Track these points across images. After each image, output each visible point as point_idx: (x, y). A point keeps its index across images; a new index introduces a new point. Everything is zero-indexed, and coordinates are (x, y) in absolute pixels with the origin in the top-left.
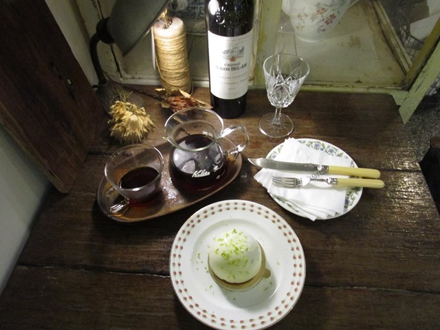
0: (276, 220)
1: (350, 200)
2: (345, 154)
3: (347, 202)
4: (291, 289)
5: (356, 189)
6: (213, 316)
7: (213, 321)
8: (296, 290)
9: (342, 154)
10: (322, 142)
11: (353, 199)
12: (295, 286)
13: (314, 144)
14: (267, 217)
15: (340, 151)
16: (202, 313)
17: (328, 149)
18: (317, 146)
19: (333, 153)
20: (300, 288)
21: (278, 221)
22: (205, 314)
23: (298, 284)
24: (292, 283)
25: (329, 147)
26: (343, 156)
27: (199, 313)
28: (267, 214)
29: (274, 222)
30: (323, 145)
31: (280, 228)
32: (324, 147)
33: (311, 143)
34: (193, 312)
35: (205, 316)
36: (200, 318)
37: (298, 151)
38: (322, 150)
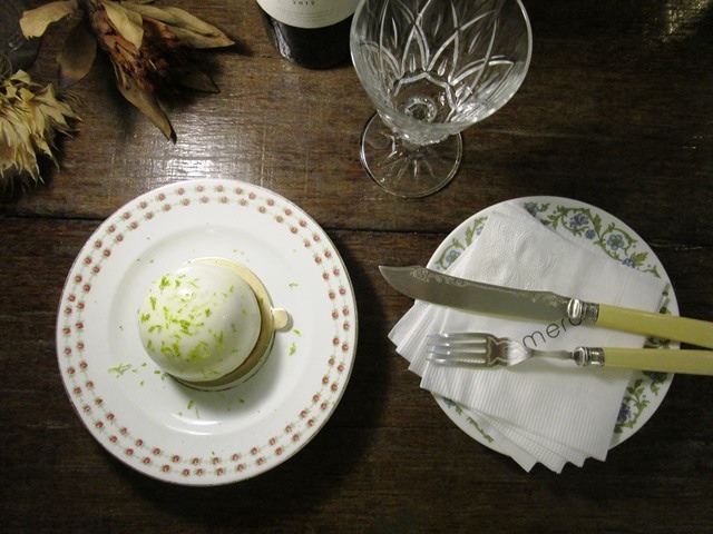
0: (246, 197)
1: (633, 409)
2: (652, 260)
3: (624, 412)
4: (335, 328)
5: (658, 377)
6: (216, 460)
7: (220, 471)
8: (346, 326)
9: (643, 256)
10: (595, 211)
11: (641, 406)
12: (342, 319)
13: (571, 214)
14: (224, 200)
15: (642, 246)
16: (193, 468)
17: (607, 237)
18: (578, 221)
19: (620, 252)
20: (352, 319)
21: (252, 196)
22: (198, 467)
23: (345, 312)
24: (335, 315)
25: (611, 228)
26: (646, 263)
27: (186, 472)
28: (221, 195)
29: (243, 203)
30: (597, 221)
31: (262, 210)
32: (598, 228)
33: (564, 211)
34: (175, 477)
35: (200, 472)
36: (193, 480)
37: (523, 248)
38: (590, 235)
